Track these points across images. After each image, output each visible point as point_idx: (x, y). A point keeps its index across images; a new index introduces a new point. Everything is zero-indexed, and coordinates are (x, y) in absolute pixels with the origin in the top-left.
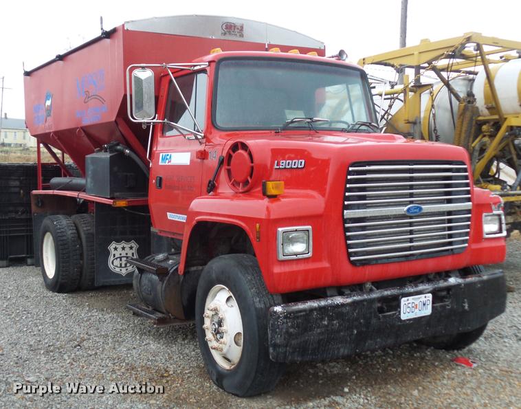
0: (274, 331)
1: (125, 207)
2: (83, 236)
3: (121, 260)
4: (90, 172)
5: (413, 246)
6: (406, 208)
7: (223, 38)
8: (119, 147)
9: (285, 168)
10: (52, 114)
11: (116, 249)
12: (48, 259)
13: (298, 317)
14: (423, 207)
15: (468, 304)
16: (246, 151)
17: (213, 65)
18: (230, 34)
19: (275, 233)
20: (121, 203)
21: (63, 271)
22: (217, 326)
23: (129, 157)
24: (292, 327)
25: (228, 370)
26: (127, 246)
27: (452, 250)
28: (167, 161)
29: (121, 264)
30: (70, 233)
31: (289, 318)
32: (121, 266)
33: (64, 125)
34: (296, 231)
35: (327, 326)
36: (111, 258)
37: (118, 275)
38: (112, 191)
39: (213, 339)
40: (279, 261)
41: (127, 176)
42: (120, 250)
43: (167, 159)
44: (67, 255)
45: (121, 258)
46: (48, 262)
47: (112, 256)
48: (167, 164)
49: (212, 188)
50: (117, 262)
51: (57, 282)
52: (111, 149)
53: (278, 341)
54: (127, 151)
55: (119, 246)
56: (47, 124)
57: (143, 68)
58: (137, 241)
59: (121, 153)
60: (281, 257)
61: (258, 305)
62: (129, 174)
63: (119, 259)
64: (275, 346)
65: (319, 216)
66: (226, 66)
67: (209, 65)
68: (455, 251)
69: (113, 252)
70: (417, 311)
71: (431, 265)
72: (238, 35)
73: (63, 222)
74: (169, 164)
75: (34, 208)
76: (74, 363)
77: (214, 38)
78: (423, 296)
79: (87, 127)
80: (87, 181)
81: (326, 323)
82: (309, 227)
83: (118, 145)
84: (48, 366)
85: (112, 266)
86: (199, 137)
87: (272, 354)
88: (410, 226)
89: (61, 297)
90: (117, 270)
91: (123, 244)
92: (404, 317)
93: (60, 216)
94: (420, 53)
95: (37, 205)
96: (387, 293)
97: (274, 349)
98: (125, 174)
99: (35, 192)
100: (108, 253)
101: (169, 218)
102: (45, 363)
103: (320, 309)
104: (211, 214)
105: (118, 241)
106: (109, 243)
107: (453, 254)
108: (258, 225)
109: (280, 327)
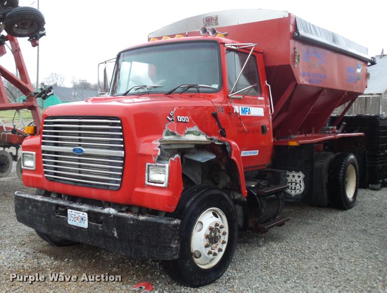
5: (81, 176)
6: (72, 148)
15: (117, 232)
27: (108, 186)
68: (110, 188)
70: (77, 221)
71: (94, 193)
78: (82, 213)
88: (79, 162)
92: (70, 222)
96: (62, 203)
107: (108, 189)
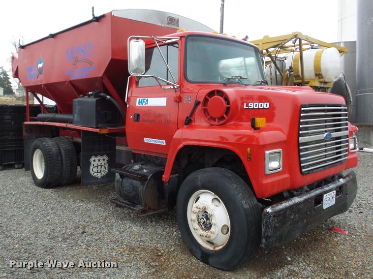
0: (267, 227)
1: (106, 134)
2: (63, 152)
3: (98, 168)
4: (77, 111)
7: (168, 26)
8: (102, 94)
9: (253, 108)
10: (43, 73)
11: (94, 161)
12: (36, 166)
13: (280, 215)
14: (332, 134)
16: (222, 96)
17: (183, 39)
18: (172, 24)
19: (264, 155)
20: (105, 131)
21: (50, 175)
22: (205, 220)
23: (109, 101)
24: (277, 223)
25: (212, 251)
26: (101, 158)
28: (144, 103)
29: (98, 171)
30: (54, 149)
31: (276, 216)
32: (97, 172)
33: (54, 80)
34: (275, 152)
35: (293, 219)
36: (92, 167)
37: (96, 178)
38: (97, 124)
39: (200, 228)
40: (266, 175)
41: (106, 113)
42: (97, 161)
43: (144, 102)
44: (53, 164)
45: (97, 167)
46: (36, 168)
47: (92, 165)
48: (144, 105)
49: (189, 122)
50: (95, 170)
51: (45, 181)
52: (96, 96)
53: (269, 234)
54: (108, 97)
55: (97, 159)
56: (39, 79)
57: (138, 38)
58: (108, 155)
59: (104, 98)
60: (268, 172)
61: (246, 206)
62: (108, 112)
63: (96, 168)
64: (267, 238)
65: (285, 142)
66: (192, 40)
67: (181, 39)
69: (93, 163)
72: (176, 25)
73: (49, 142)
74: (146, 105)
75: (24, 133)
76: (89, 248)
77: (163, 25)
79: (74, 81)
80: (74, 117)
81: (292, 217)
82: (280, 150)
83: (100, 92)
84: (71, 252)
85: (92, 172)
86: (176, 87)
87: (264, 243)
89: (48, 192)
90: (95, 174)
91: (99, 157)
93: (47, 139)
94: (263, 43)
95: (27, 131)
97: (266, 240)
98: (105, 111)
99: (26, 123)
100: (90, 164)
101: (145, 141)
102: (68, 250)
103: (291, 207)
104: (199, 140)
105: (96, 156)
106: (90, 157)
108: (249, 150)
109: (271, 223)
